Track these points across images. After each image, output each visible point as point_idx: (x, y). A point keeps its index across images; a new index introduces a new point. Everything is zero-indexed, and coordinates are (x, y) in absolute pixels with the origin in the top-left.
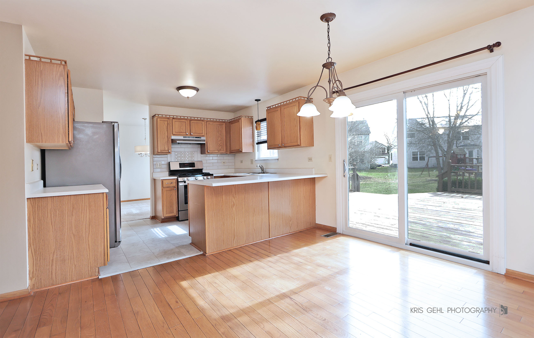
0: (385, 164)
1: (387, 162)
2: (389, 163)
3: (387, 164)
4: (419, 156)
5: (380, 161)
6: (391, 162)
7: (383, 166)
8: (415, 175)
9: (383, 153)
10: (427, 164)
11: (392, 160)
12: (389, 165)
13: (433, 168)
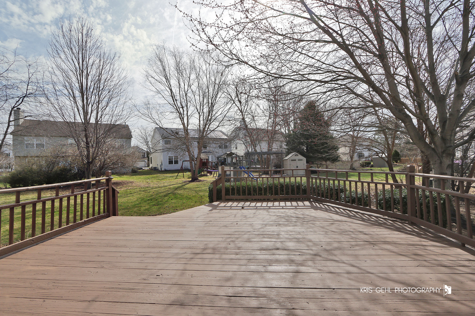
0: (145, 167)
1: (146, 166)
2: (148, 166)
3: (147, 167)
4: (173, 160)
5: (141, 164)
6: (151, 166)
7: (144, 169)
8: (172, 177)
9: (144, 157)
10: (182, 167)
11: (151, 163)
12: (148, 168)
13: (187, 170)
